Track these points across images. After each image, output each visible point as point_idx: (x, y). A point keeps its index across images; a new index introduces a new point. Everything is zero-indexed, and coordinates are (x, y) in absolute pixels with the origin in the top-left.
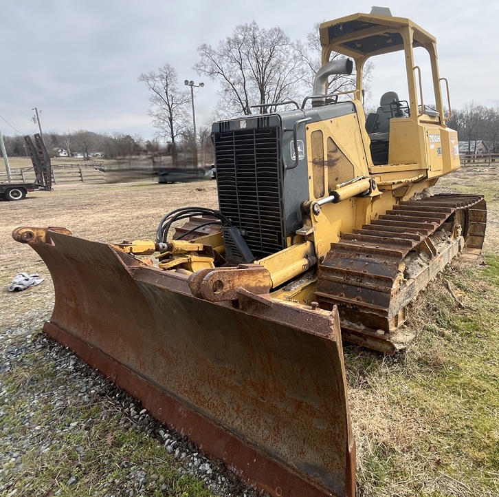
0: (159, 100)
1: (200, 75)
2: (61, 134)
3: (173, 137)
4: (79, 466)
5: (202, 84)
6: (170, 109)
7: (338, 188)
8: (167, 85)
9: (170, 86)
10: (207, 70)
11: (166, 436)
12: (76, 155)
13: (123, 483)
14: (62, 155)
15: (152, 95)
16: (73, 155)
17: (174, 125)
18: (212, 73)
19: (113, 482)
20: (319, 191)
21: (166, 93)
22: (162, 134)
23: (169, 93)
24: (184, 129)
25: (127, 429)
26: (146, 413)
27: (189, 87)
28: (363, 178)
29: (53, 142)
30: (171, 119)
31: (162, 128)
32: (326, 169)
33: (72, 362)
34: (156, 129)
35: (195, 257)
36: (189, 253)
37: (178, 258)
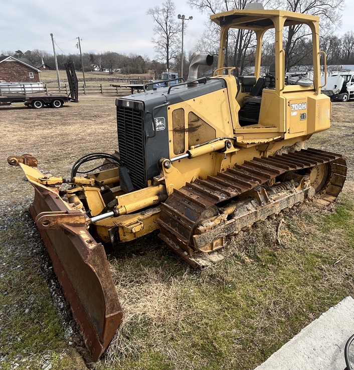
0: (160, 30)
1: (192, 8)
2: (96, 54)
3: (168, 60)
4: (11, 288)
5: (191, 18)
6: (168, 37)
7: (192, 148)
8: (167, 17)
9: (169, 18)
10: (198, 4)
11: (53, 283)
12: (105, 70)
13: (23, 301)
14: (96, 69)
15: (156, 26)
16: (102, 70)
17: (169, 50)
18: (202, 6)
19: (21, 299)
20: (179, 149)
21: (166, 23)
22: (160, 58)
23: (168, 23)
24: (176, 54)
25: (39, 275)
26: (51, 269)
27: (181, 20)
28: (220, 140)
29: (91, 60)
30: (168, 45)
31: (161, 52)
32: (187, 134)
33: (33, 232)
34: (157, 53)
35: (88, 188)
36: (85, 185)
37: (78, 187)
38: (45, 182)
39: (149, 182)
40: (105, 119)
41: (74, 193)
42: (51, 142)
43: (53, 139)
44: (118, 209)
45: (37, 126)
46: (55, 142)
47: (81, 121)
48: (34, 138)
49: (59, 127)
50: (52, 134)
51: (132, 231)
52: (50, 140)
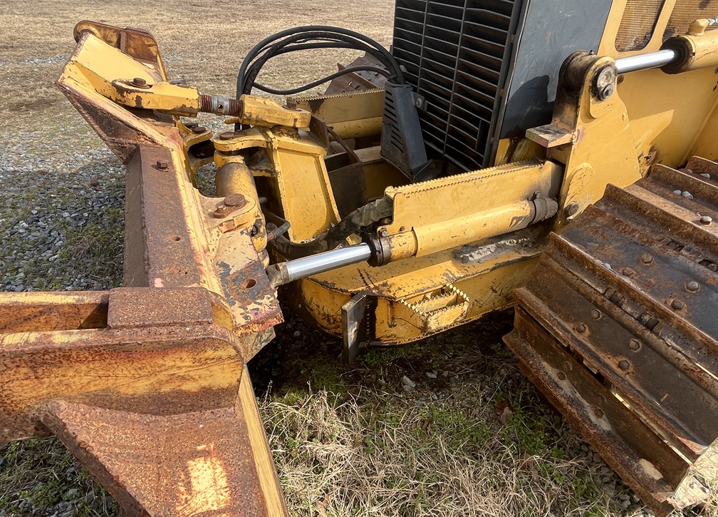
20: (637, 31)
35: (286, 140)
36: (277, 128)
37: (254, 134)
38: (134, 95)
39: (504, 145)
40: (331, 16)
41: (239, 152)
42: (229, 43)
43: (233, 39)
44: (389, 238)
45: (213, 16)
46: (236, 44)
47: (289, 15)
48: (200, 36)
49: (247, 22)
50: (234, 31)
51: (426, 323)
52: (227, 40)
